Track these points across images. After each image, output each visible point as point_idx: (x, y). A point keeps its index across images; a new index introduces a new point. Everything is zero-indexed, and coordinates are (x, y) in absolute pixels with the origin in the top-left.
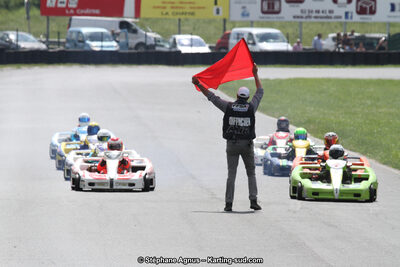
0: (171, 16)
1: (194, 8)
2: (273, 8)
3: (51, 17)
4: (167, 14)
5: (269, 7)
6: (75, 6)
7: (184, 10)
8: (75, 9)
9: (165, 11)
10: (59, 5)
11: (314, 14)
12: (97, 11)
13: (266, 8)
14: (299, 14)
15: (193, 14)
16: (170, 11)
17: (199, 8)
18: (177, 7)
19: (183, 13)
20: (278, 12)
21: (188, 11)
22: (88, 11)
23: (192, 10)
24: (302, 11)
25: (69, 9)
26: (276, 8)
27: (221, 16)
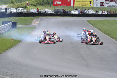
0: (81, 6)
3: (55, 6)
8: (60, 5)
10: (57, 4)
11: (111, 6)
12: (65, 5)
13: (101, 5)
14: (108, 6)
15: (86, 6)
16: (81, 5)
17: (87, 4)
20: (104, 5)
21: (84, 5)
22: (63, 5)
24: (109, 5)
25: (59, 5)
26: (103, 5)
27: (92, 6)
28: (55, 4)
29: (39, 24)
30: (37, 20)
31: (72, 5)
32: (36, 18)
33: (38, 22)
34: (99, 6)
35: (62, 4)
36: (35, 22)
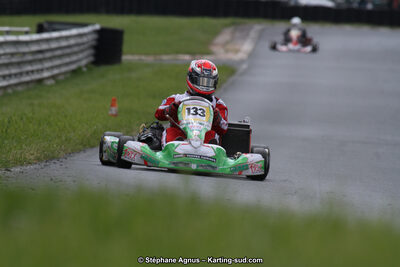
29: (252, 55)
30: (238, 34)
32: (233, 24)
33: (247, 47)
36: (229, 47)
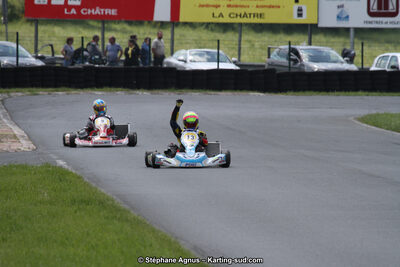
0: (226, 20)
1: (263, 7)
2: (387, 7)
4: (221, 15)
5: (379, 7)
6: (78, 3)
7: (248, 11)
8: (77, 8)
9: (217, 12)
10: (54, 1)
12: (113, 12)
13: (374, 8)
15: (261, 15)
16: (226, 11)
17: (270, 7)
18: (236, 6)
19: (245, 15)
20: (394, 14)
22: (98, 11)
23: (259, 11)
25: (70, 8)
26: (392, 7)
27: (305, 20)
28: (41, 6)
31: (162, 11)
34: (359, 18)
35: (93, 7)
